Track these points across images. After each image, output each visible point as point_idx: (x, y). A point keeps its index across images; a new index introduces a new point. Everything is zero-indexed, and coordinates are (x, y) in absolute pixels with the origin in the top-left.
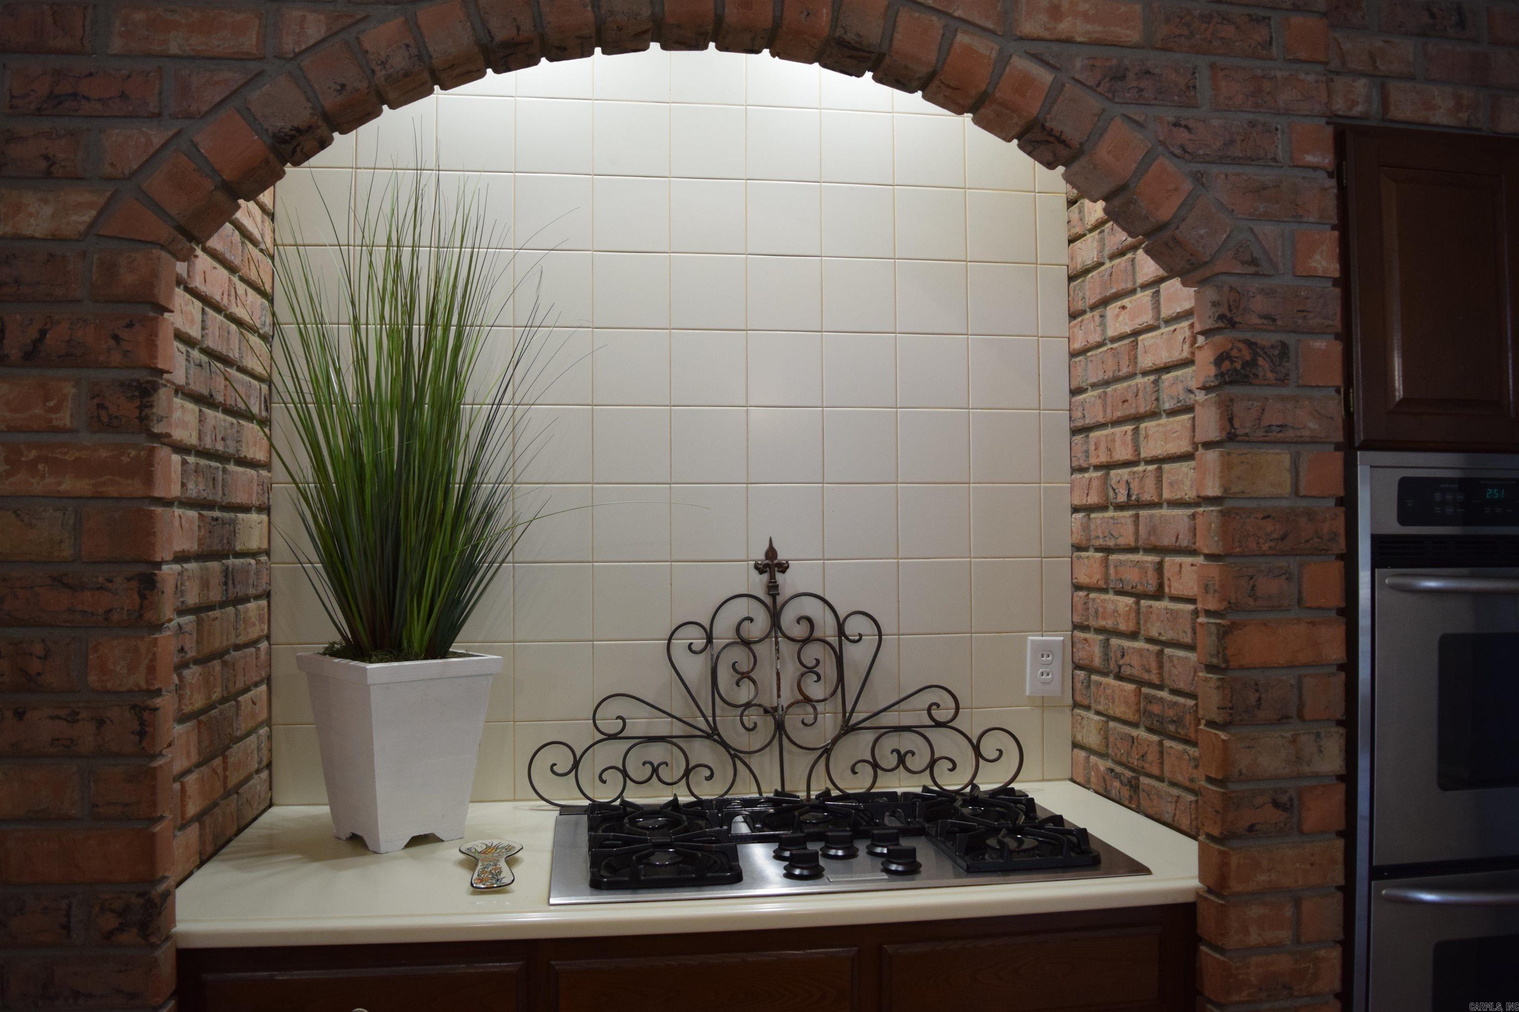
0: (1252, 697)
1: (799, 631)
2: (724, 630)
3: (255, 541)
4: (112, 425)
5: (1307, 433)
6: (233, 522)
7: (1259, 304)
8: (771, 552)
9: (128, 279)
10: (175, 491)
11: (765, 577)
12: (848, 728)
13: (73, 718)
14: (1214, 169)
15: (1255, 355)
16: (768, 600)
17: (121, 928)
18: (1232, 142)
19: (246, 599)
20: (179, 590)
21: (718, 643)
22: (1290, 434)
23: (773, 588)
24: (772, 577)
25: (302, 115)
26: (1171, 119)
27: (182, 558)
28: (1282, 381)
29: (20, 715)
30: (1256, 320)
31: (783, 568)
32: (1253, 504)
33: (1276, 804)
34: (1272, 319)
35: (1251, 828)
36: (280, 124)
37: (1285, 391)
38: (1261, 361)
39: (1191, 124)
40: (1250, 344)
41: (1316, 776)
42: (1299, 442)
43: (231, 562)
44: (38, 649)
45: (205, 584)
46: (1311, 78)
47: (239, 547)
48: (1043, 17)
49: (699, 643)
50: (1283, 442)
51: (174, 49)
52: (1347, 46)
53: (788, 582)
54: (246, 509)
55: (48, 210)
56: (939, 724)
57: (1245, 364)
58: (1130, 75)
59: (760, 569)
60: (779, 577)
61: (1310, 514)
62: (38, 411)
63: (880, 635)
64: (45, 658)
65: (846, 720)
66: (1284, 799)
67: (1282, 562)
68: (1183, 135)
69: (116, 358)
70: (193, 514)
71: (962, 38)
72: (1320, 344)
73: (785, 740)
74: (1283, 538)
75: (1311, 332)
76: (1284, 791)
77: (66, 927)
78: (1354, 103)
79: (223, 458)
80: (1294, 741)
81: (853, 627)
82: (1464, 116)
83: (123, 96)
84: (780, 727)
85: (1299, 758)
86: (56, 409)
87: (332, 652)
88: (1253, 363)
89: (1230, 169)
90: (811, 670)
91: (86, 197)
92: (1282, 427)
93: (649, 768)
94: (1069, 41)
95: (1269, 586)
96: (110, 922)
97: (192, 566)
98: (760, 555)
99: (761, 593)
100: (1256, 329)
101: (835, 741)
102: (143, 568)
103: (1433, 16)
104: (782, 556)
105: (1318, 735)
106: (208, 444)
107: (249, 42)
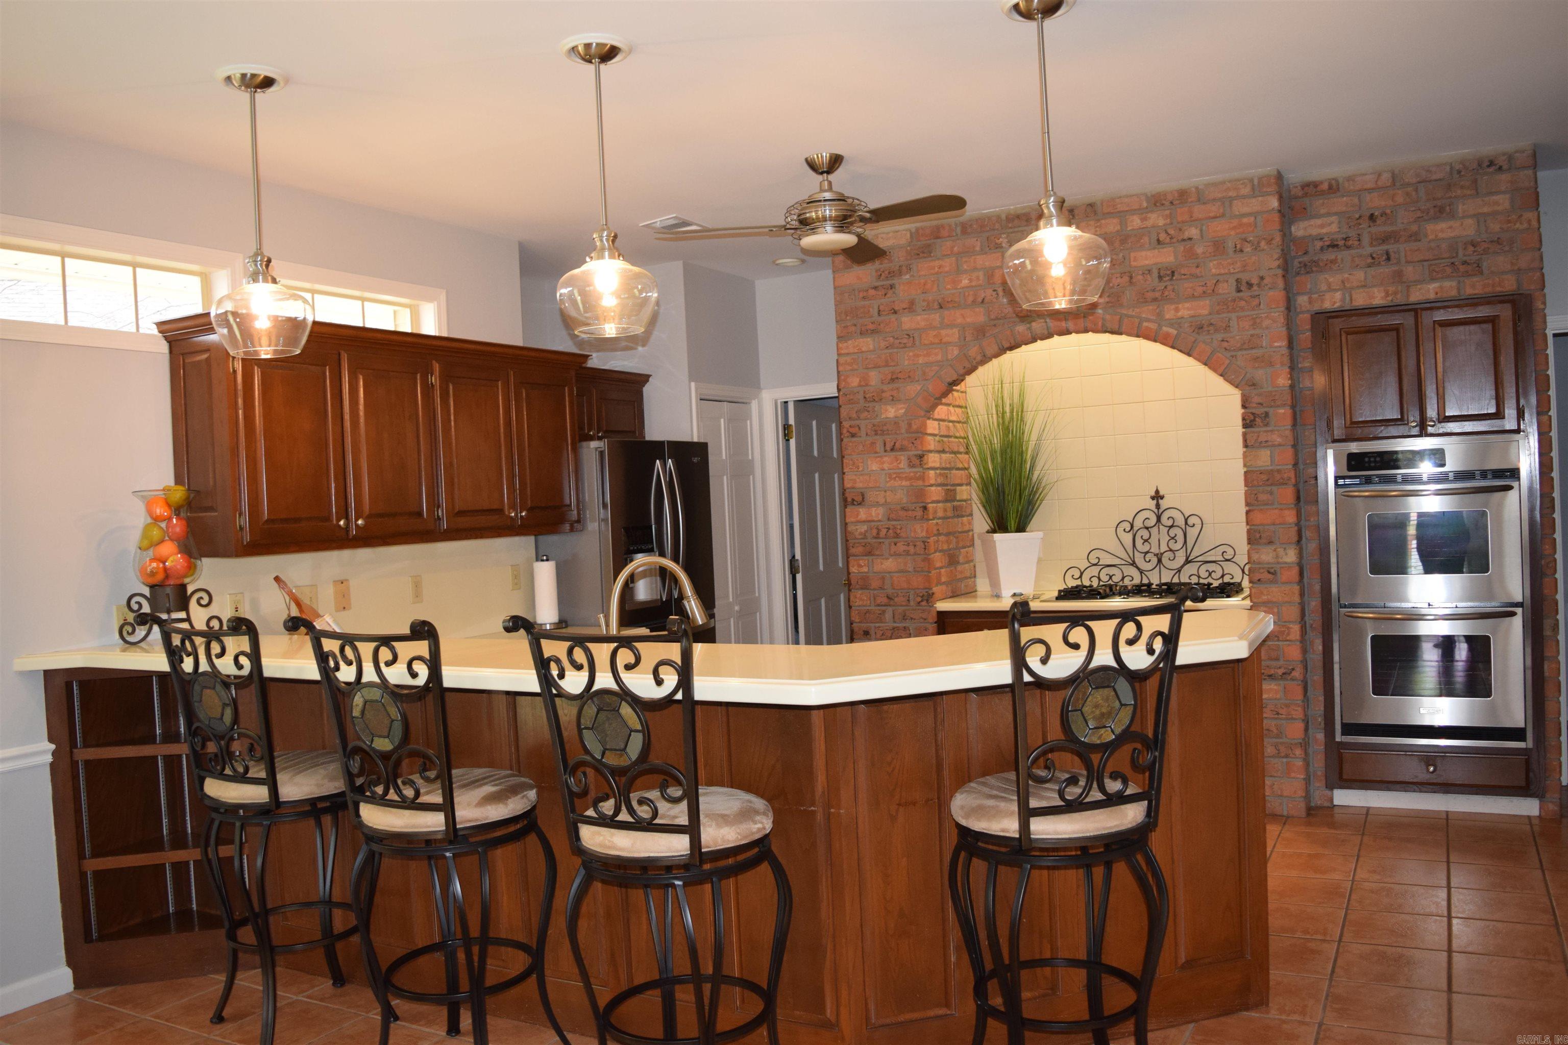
0: (1258, 536)
1: (1170, 523)
2: (1138, 524)
3: (965, 497)
4: (913, 466)
5: (1276, 443)
6: (955, 490)
7: (1256, 399)
8: (1157, 492)
9: (914, 427)
10: (933, 482)
11: (1155, 502)
12: (1188, 561)
13: (908, 545)
14: (1240, 353)
15: (1255, 417)
16: (1156, 511)
17: (922, 601)
18: (1245, 343)
19: (963, 516)
20: (935, 512)
21: (1135, 529)
22: (1270, 443)
23: (1158, 506)
24: (1158, 501)
25: (955, 377)
26: (1220, 339)
27: (938, 502)
28: (1267, 425)
29: (895, 544)
30: (1255, 405)
31: (1162, 497)
32: (1257, 469)
33: (1269, 572)
34: (1261, 404)
35: (1259, 580)
36: (950, 380)
37: (1269, 429)
38: (1257, 419)
39: (1228, 339)
40: (1253, 414)
41: (1286, 563)
42: (1273, 446)
43: (955, 503)
44: (899, 527)
45: (945, 510)
46: (1277, 314)
47: (958, 498)
48: (1173, 312)
49: (1128, 529)
50: (1268, 446)
51: (920, 362)
52: (1331, 280)
53: (1164, 504)
54: (961, 485)
55: (893, 411)
56: (1227, 560)
57: (1251, 421)
58: (1205, 326)
59: (1153, 498)
60: (1160, 501)
61: (1279, 471)
62: (895, 464)
63: (1202, 524)
64: (901, 529)
65: (1187, 558)
66: (1272, 571)
67: (1269, 488)
68: (1225, 344)
69: (913, 448)
70: (939, 488)
71: (1145, 324)
72: (1282, 411)
73: (1162, 566)
74: (1268, 480)
75: (1278, 406)
76: (1272, 568)
77: (908, 600)
78: (1335, 303)
79: (950, 469)
80: (1275, 550)
81: (1191, 521)
82: (1390, 298)
83: (909, 377)
84: (1160, 561)
85: (1277, 557)
86: (900, 463)
87: (988, 532)
88: (1254, 420)
89: (1244, 352)
90: (1173, 538)
91: (902, 406)
92: (1266, 441)
93: (1108, 577)
94: (1182, 318)
95: (1263, 497)
96: (919, 599)
97: (940, 505)
98: (1153, 494)
99: (1154, 508)
100: (1255, 407)
101: (1182, 567)
102: (924, 504)
103: (1373, 258)
104: (1161, 493)
105: (1285, 549)
106: (943, 465)
107: (939, 358)
